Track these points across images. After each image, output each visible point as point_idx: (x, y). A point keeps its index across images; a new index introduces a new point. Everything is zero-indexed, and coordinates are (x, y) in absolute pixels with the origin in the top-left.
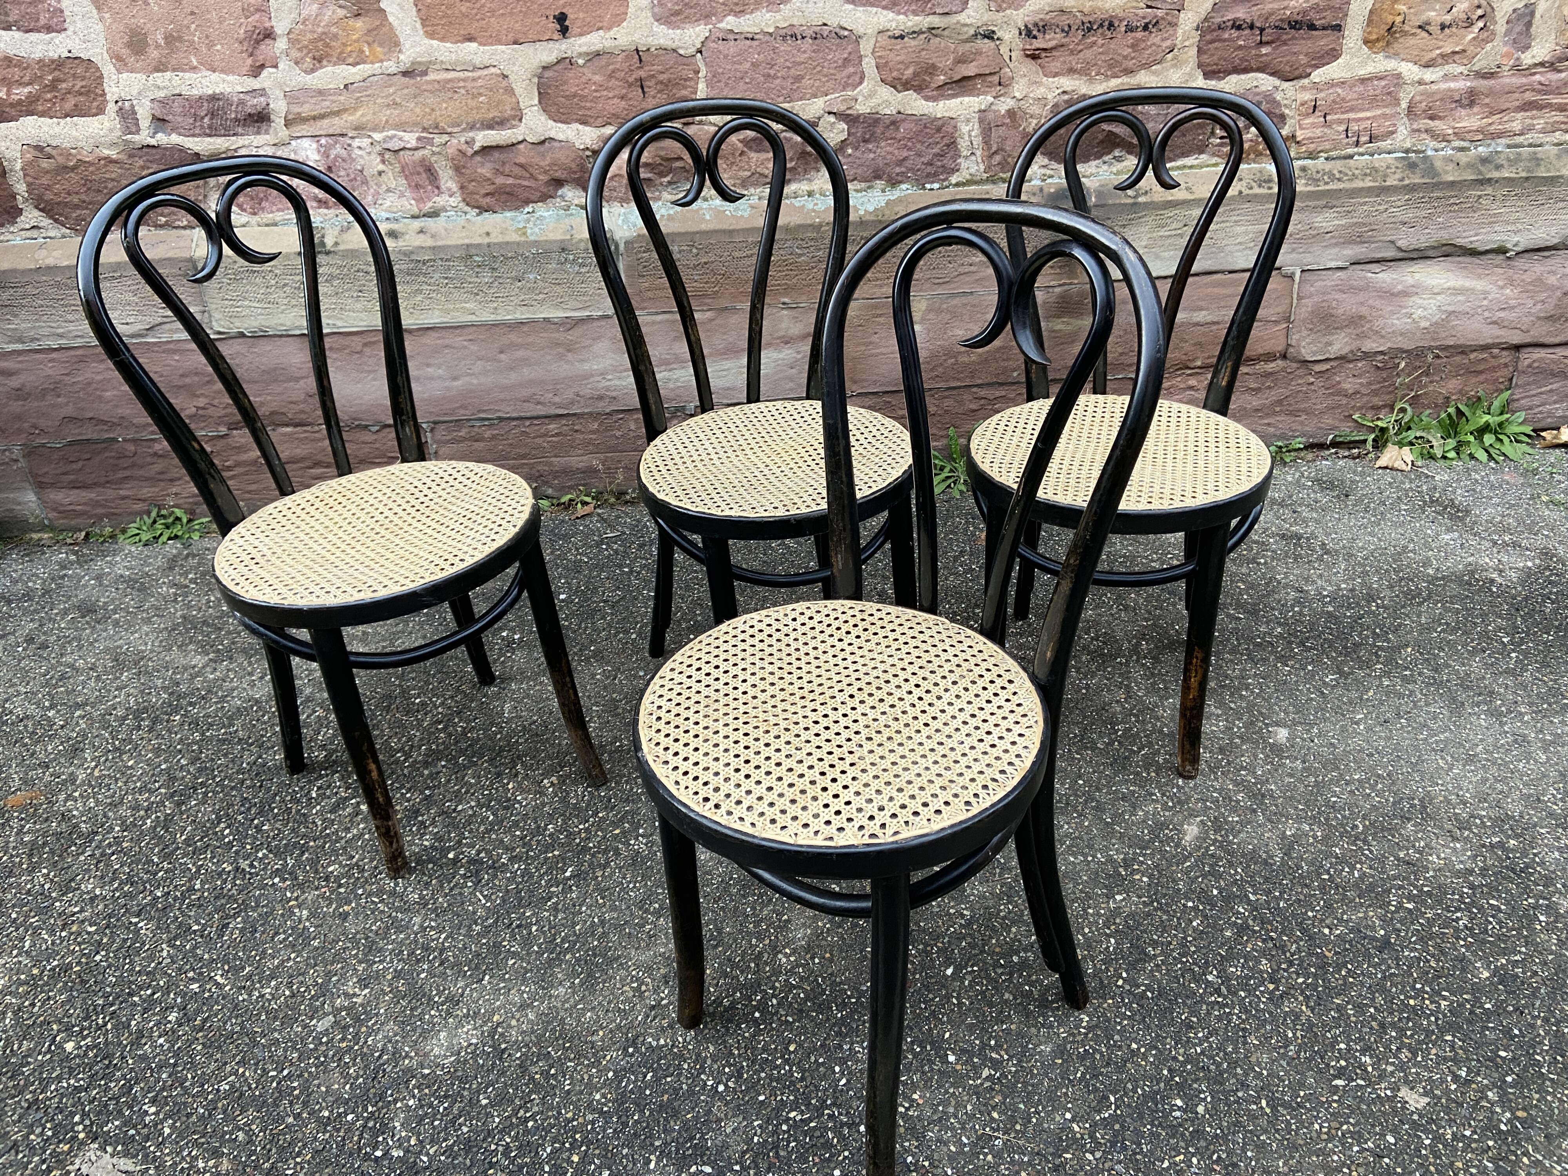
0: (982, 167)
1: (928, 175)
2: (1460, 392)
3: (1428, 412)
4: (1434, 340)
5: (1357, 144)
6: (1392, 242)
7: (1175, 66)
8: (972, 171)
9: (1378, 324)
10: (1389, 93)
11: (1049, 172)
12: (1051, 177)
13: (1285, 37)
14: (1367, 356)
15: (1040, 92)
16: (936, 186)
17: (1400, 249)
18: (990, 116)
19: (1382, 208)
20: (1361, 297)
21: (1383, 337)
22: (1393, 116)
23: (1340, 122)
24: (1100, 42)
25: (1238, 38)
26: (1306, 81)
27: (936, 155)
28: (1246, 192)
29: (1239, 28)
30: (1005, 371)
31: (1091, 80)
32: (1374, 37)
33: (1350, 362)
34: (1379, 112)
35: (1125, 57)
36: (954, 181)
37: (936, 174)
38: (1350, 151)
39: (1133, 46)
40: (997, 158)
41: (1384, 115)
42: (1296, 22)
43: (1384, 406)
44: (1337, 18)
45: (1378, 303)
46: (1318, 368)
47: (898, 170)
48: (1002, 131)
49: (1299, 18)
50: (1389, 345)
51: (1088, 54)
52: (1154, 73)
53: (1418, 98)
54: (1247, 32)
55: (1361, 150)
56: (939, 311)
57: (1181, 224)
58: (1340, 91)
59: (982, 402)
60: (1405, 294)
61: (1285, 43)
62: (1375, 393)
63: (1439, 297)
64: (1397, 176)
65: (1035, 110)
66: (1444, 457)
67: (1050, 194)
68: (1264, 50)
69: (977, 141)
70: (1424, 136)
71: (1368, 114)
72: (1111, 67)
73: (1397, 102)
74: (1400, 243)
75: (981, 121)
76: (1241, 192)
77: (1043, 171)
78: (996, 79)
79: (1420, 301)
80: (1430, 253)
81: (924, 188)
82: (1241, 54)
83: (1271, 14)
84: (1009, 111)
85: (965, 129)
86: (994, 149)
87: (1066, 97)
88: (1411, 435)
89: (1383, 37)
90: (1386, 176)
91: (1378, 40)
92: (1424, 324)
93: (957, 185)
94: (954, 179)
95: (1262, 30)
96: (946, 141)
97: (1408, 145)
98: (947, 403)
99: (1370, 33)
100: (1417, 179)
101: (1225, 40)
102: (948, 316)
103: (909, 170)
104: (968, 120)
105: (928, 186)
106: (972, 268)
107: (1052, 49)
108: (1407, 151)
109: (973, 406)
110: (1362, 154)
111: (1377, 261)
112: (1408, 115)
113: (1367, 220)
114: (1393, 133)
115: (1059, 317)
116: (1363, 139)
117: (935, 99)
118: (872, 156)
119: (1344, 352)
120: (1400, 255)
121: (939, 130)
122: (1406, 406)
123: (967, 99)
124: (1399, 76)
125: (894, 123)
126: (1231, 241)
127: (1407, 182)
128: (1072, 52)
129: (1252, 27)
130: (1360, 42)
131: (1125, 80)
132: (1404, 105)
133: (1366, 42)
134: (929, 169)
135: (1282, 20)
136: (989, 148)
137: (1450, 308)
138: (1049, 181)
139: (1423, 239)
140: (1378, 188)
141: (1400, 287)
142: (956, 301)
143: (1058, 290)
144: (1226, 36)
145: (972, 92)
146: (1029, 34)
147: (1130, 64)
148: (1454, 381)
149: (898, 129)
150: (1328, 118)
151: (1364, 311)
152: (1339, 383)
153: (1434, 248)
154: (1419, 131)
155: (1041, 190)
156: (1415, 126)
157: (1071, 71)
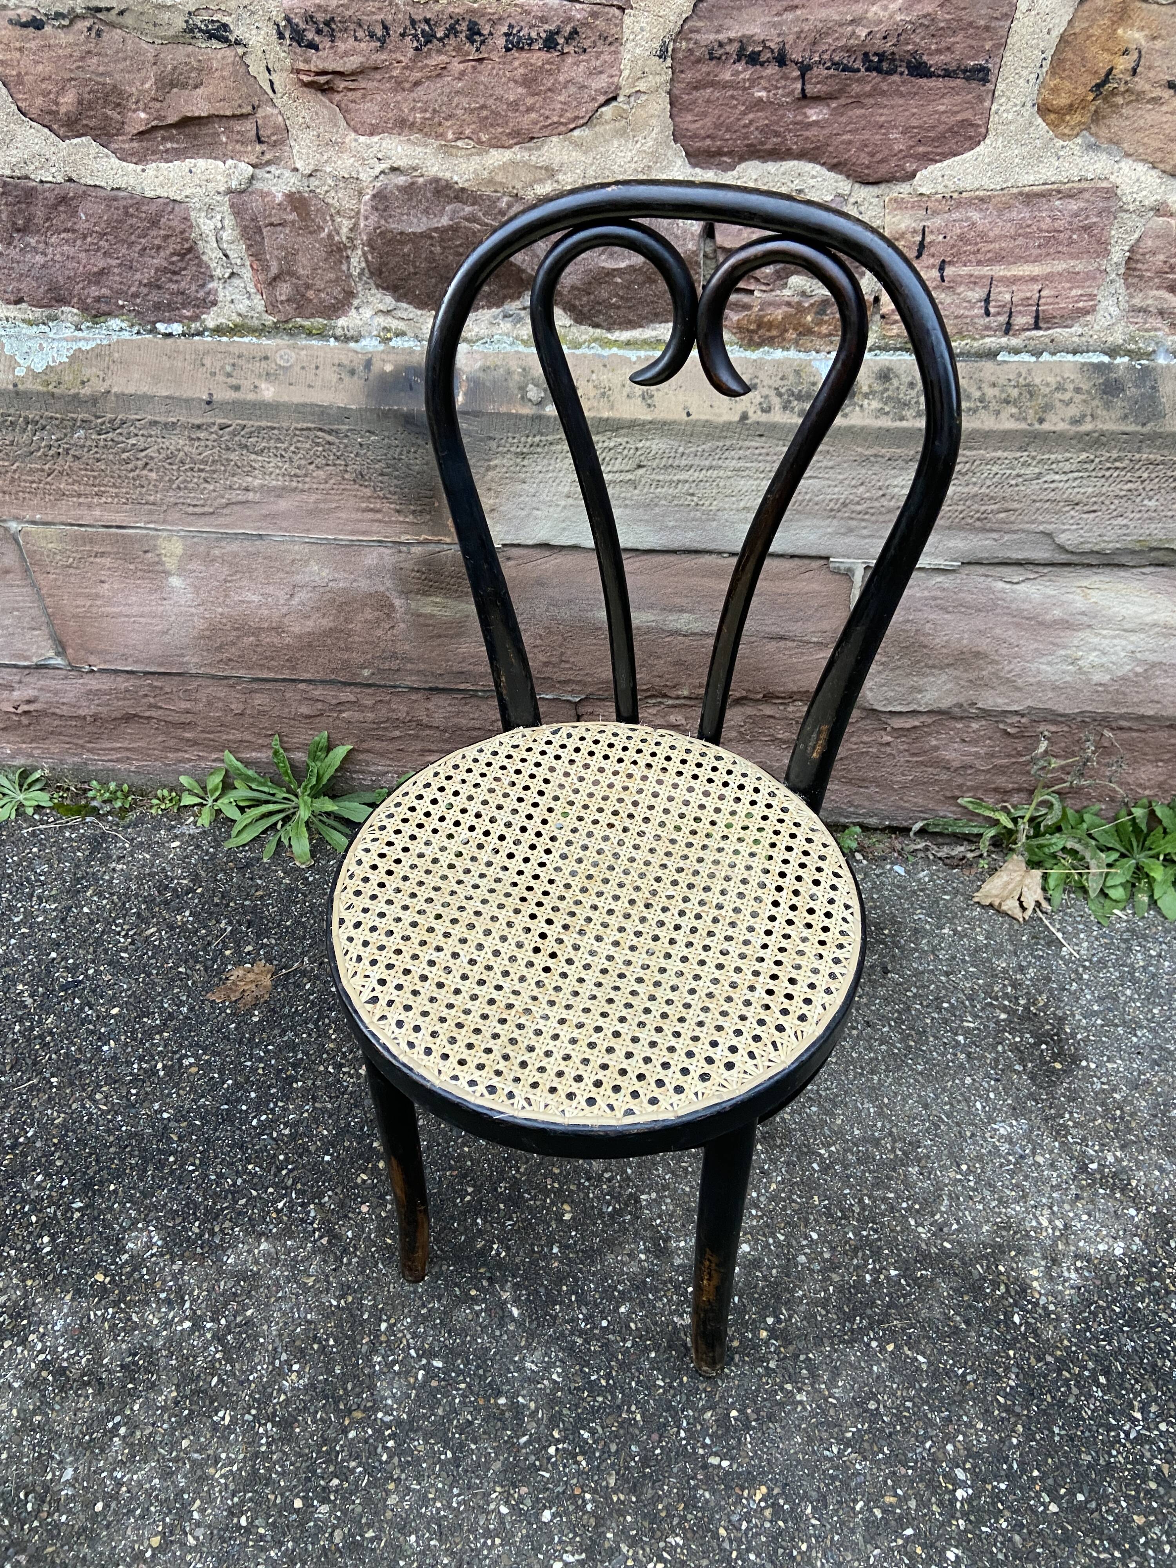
0: (259, 303)
1: (157, 306)
2: (1160, 786)
3: (1097, 807)
4: (1116, 703)
5: (1008, 328)
6: (1049, 535)
7: (622, 133)
8: (242, 308)
9: (1010, 668)
10: (1086, 228)
11: (394, 324)
12: (400, 334)
13: (856, 88)
14: (985, 714)
15: (344, 164)
16: (177, 328)
17: (1062, 548)
18: (255, 204)
19: (1029, 471)
20: (979, 622)
21: (1018, 689)
22: (1090, 277)
23: (974, 282)
24: (456, 67)
25: (754, 82)
26: (904, 189)
27: (165, 270)
28: (755, 416)
29: (753, 59)
30: (346, 665)
31: (447, 149)
32: (1063, 100)
33: (954, 718)
34: (1060, 266)
35: (514, 106)
36: (211, 324)
37: (170, 307)
38: (991, 342)
39: (527, 82)
40: (284, 290)
41: (1072, 276)
42: (881, 56)
43: (1019, 790)
44: (979, 51)
45: (1011, 634)
46: (897, 723)
47: (94, 291)
48: (282, 236)
49: (888, 46)
50: (1030, 703)
51: (431, 92)
52: (578, 145)
53: (1150, 243)
54: (772, 70)
55: (1015, 342)
56: (208, 559)
57: (631, 465)
58: (975, 216)
59: (319, 706)
60: (1067, 625)
61: (858, 102)
62: (1001, 770)
63: (1134, 638)
64: (1073, 411)
65: (341, 199)
66: (1103, 893)
67: (383, 376)
68: (814, 114)
69: (238, 251)
70: (1157, 322)
71: (1035, 269)
72: (484, 124)
73: (1102, 248)
74: (1062, 539)
75: (237, 211)
76: (744, 417)
77: (383, 321)
78: (248, 126)
79: (1096, 640)
80: (1124, 560)
81: (153, 331)
82: (761, 118)
83: (822, 34)
84: (290, 196)
85: (206, 225)
86: (274, 270)
87: (401, 180)
88: (1058, 842)
89: (1083, 103)
90: (1047, 408)
91: (1071, 108)
92: (1098, 677)
93: (218, 331)
94: (211, 320)
95: (805, 69)
96: (173, 245)
97: (1117, 337)
98: (259, 700)
99: (1055, 90)
100: (1109, 421)
101: (725, 85)
102: (225, 570)
103: (119, 293)
104: (210, 208)
105: (161, 327)
106: (251, 496)
107: (353, 73)
108: (1113, 352)
109: (304, 710)
110: (1017, 352)
111: (1018, 564)
112: (1126, 276)
113: (998, 492)
114: (1086, 312)
115: (425, 594)
116: (1021, 320)
117: (141, 158)
118: (39, 259)
119: (945, 704)
120: (1063, 558)
121: (154, 223)
122: (1054, 799)
123: (201, 163)
124: (1111, 193)
125: (63, 200)
126: (728, 503)
127: (1087, 427)
128: (399, 85)
129: (781, 59)
130: (1030, 111)
131: (517, 154)
132: (1118, 254)
133: (1044, 110)
134: (155, 297)
135: (849, 50)
136: (266, 268)
137: (1152, 658)
138: (396, 342)
139: (1110, 535)
140: (1024, 433)
141: (1057, 613)
142: (235, 547)
143: (417, 550)
144: (727, 76)
145: (212, 150)
146: (298, 37)
147: (526, 121)
148: (1151, 768)
149: (74, 213)
150: (949, 271)
151: (983, 644)
152: (936, 748)
153: (1133, 552)
154: (1145, 310)
155: (368, 364)
156: (1137, 301)
157: (403, 125)
